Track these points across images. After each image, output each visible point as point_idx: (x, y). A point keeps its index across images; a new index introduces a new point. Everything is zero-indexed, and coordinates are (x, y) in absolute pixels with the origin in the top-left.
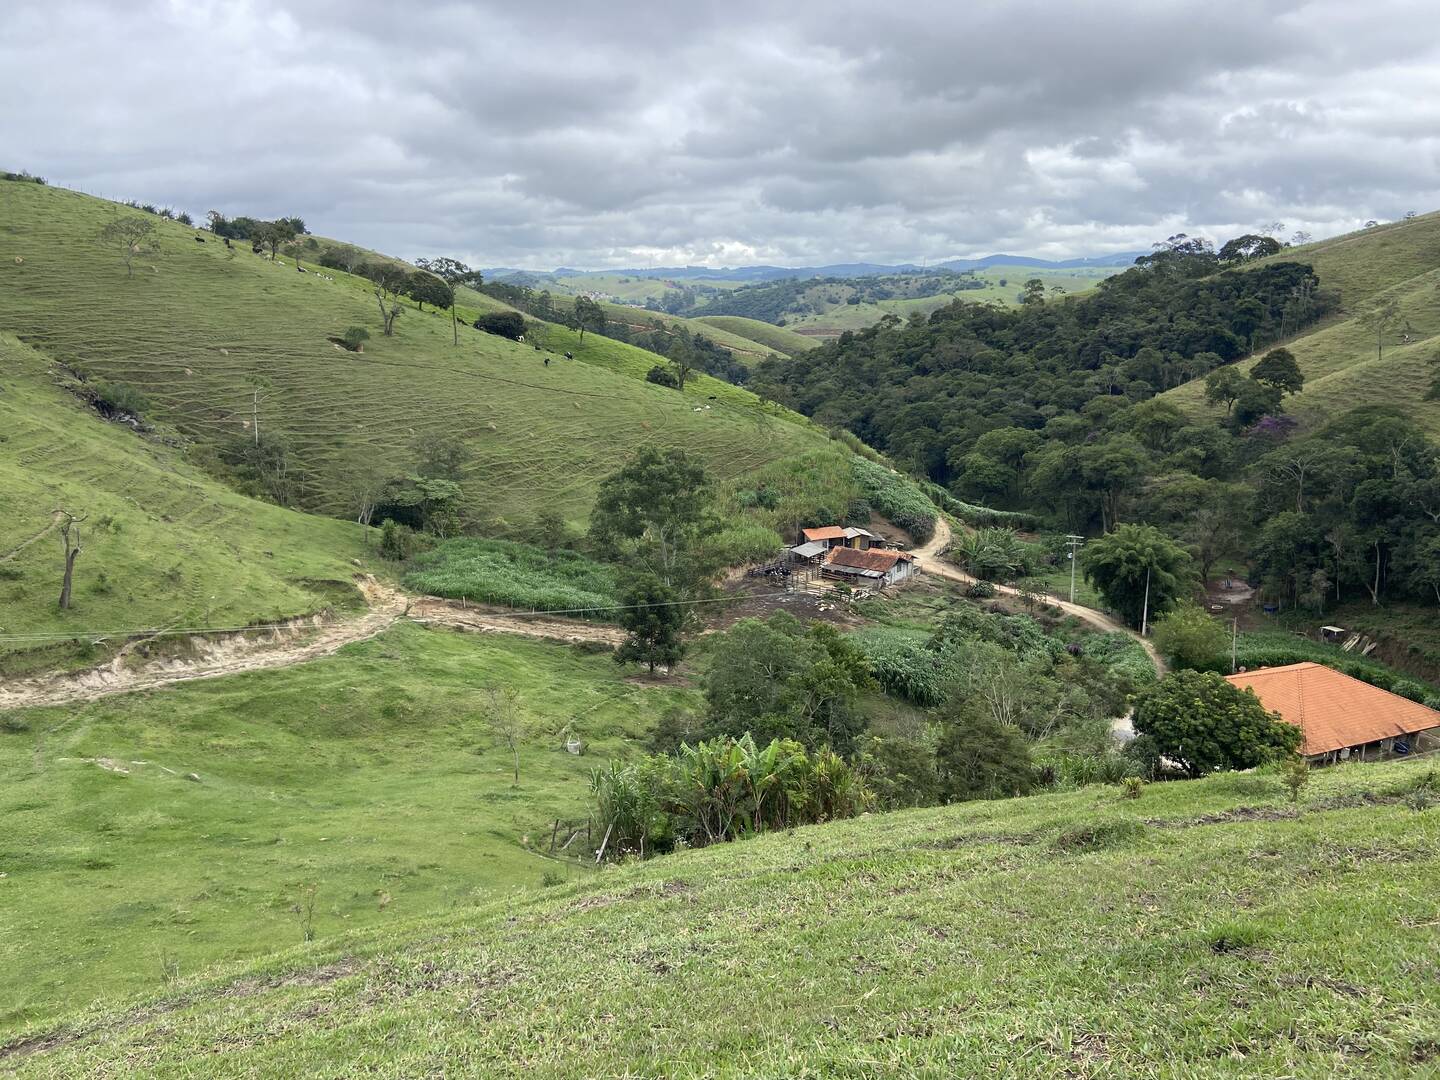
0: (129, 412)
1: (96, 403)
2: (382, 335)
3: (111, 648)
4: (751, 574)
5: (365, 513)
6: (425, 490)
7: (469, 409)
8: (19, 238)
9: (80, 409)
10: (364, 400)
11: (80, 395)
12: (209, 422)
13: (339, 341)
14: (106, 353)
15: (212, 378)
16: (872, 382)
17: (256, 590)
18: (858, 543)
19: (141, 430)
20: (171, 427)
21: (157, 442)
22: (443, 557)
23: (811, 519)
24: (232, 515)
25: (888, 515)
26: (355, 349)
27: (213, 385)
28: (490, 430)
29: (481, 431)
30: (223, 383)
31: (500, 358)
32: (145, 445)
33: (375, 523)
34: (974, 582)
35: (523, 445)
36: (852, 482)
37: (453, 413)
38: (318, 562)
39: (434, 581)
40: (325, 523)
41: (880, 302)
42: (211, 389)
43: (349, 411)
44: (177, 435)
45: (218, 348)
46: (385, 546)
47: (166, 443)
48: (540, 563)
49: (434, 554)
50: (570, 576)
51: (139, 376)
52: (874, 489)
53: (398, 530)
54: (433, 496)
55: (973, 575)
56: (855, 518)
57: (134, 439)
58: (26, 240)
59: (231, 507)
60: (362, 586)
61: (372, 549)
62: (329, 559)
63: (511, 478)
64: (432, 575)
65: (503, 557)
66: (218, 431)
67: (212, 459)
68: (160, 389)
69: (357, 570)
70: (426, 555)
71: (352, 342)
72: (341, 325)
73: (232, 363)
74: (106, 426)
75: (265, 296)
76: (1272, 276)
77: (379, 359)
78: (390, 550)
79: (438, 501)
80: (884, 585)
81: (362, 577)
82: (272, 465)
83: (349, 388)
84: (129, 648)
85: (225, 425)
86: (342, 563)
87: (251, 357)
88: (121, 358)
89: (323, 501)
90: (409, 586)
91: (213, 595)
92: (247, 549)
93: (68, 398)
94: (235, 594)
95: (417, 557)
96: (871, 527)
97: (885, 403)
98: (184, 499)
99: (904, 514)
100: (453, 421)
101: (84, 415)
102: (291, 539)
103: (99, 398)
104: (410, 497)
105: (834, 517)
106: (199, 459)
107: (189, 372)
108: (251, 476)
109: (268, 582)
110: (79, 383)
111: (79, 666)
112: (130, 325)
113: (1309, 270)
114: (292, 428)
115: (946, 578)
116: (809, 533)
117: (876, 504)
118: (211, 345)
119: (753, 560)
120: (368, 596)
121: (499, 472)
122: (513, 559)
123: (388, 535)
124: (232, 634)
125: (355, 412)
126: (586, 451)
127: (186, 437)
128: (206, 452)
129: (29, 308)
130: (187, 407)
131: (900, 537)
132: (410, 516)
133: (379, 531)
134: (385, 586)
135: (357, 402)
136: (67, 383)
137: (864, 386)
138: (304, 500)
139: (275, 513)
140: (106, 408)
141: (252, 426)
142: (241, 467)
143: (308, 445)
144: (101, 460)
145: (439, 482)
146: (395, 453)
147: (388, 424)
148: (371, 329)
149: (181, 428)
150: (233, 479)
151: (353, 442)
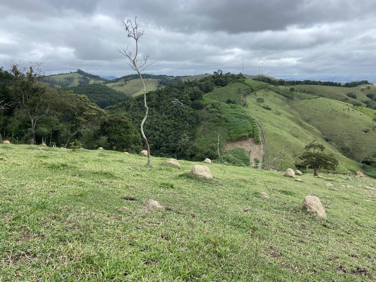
0: (330, 141)
1: (326, 140)
2: (372, 130)
3: (331, 172)
5: (361, 161)
6: (372, 160)
8: (317, 111)
9: (324, 140)
10: (366, 142)
12: (340, 143)
13: (364, 131)
14: (327, 131)
15: (341, 136)
17: (345, 170)
19: (331, 144)
20: (335, 143)
22: (371, 170)
26: (367, 133)
27: (342, 137)
30: (343, 137)
32: (332, 147)
33: (362, 163)
38: (352, 167)
39: (369, 174)
40: (354, 162)
42: (342, 138)
43: (362, 144)
44: (335, 145)
45: (343, 132)
46: (363, 167)
47: (334, 146)
49: (370, 170)
51: (331, 135)
53: (365, 165)
54: (373, 161)
57: (330, 145)
58: (318, 112)
59: (342, 158)
60: (357, 172)
61: (361, 167)
62: (354, 167)
64: (369, 173)
67: (340, 149)
68: (334, 137)
69: (357, 170)
71: (366, 132)
72: (365, 128)
73: (345, 134)
74: (327, 143)
75: (353, 122)
77: (370, 135)
78: (363, 168)
79: (374, 162)
81: (358, 171)
82: (348, 151)
83: (363, 140)
84: (332, 173)
85: (342, 144)
86: (355, 168)
87: (349, 133)
88: (329, 132)
89: (355, 158)
90: (364, 174)
91: (340, 169)
92: (343, 164)
93: (323, 138)
94: (342, 170)
95: (367, 169)
98: (337, 156)
102: (349, 164)
104: (369, 160)
106: (338, 149)
107: (339, 135)
108: (345, 152)
109: (346, 169)
110: (324, 136)
111: (328, 173)
112: (331, 127)
114: (353, 146)
123: (364, 165)
124: (341, 174)
125: (364, 144)
127: (337, 145)
128: (339, 148)
129: (318, 123)
130: (338, 141)
132: (368, 163)
133: (362, 164)
134: (361, 173)
135: (365, 142)
136: (322, 136)
138: (352, 157)
139: (348, 159)
141: (347, 145)
142: (344, 151)
143: (355, 149)
144: (328, 150)
145: (375, 158)
146: (369, 152)
147: (369, 147)
148: (371, 129)
149: (336, 144)
150: (342, 152)
151: (362, 149)
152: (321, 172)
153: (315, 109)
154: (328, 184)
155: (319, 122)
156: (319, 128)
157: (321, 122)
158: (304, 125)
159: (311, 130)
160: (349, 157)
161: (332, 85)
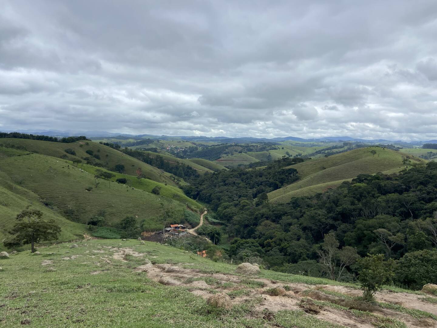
0: (50, 205)
2: (95, 187)
3: (54, 243)
4: (156, 233)
5: (87, 223)
7: (109, 202)
8: (31, 170)
9: (42, 205)
10: (91, 201)
11: (43, 203)
12: (63, 206)
13: (87, 190)
14: (46, 194)
16: (215, 186)
17: (70, 237)
18: (180, 227)
19: (52, 208)
20: (56, 207)
21: (54, 210)
22: (98, 231)
23: (172, 223)
24: (66, 224)
25: (188, 222)
26: (90, 191)
27: (64, 199)
28: (113, 206)
29: (111, 206)
30: (66, 199)
31: (118, 190)
32: (53, 211)
33: (88, 224)
34: (196, 235)
35: (118, 209)
36: (183, 215)
37: (106, 203)
38: (78, 232)
39: (96, 235)
40: (80, 225)
41: (248, 153)
43: (86, 203)
47: (56, 210)
48: (115, 231)
50: (120, 234)
51: (51, 198)
52: (187, 217)
53: (92, 226)
54: (99, 220)
55: (198, 234)
56: (182, 222)
57: (51, 210)
60: (84, 235)
61: (87, 229)
62: (79, 231)
63: (115, 215)
65: (109, 230)
66: (64, 208)
67: (63, 213)
68: (55, 200)
69: (84, 233)
70: (96, 230)
72: (87, 186)
73: (67, 195)
74: (46, 208)
75: (75, 180)
76: (289, 171)
77: (94, 193)
78: (90, 229)
79: (100, 221)
80: (179, 236)
81: (84, 234)
82: (73, 214)
83: (87, 199)
85: (65, 206)
86: (82, 232)
87: (71, 193)
88: (49, 195)
89: (80, 220)
90: (92, 236)
91: (65, 237)
92: (68, 230)
93: (41, 203)
95: (94, 230)
96: (184, 224)
97: (215, 192)
99: (191, 222)
100: (106, 205)
101: (43, 206)
102: (75, 228)
103: (46, 203)
104: (95, 220)
105: (177, 222)
106: (60, 213)
107: (60, 197)
108: (69, 216)
109: (71, 235)
110: (42, 200)
112: (50, 188)
113: (296, 170)
114: (77, 207)
115: (193, 235)
116: (172, 226)
117: (186, 220)
118: (64, 191)
119: (156, 231)
120: (85, 237)
121: (112, 214)
122: (111, 231)
123: (90, 227)
124: (67, 242)
125: (88, 204)
126: (131, 210)
128: (62, 212)
129: (33, 185)
130: (59, 203)
131: (189, 226)
132: (94, 223)
133: (89, 226)
134: (88, 235)
135: (89, 202)
136: (40, 201)
137: (213, 187)
138: (77, 220)
139: (73, 223)
140: (47, 205)
141: (70, 207)
142: (67, 214)
143: (79, 210)
144: (49, 217)
145: (101, 217)
146: (94, 211)
147: (94, 206)
148: (93, 187)
149: (58, 208)
150: (66, 216)
151: (87, 209)
152: (42, 246)
153: (29, 168)
154: (46, 262)
155: (35, 184)
156: (35, 191)
157: (37, 184)
158: (16, 189)
159: (25, 195)
160: (73, 220)
161: (47, 140)
